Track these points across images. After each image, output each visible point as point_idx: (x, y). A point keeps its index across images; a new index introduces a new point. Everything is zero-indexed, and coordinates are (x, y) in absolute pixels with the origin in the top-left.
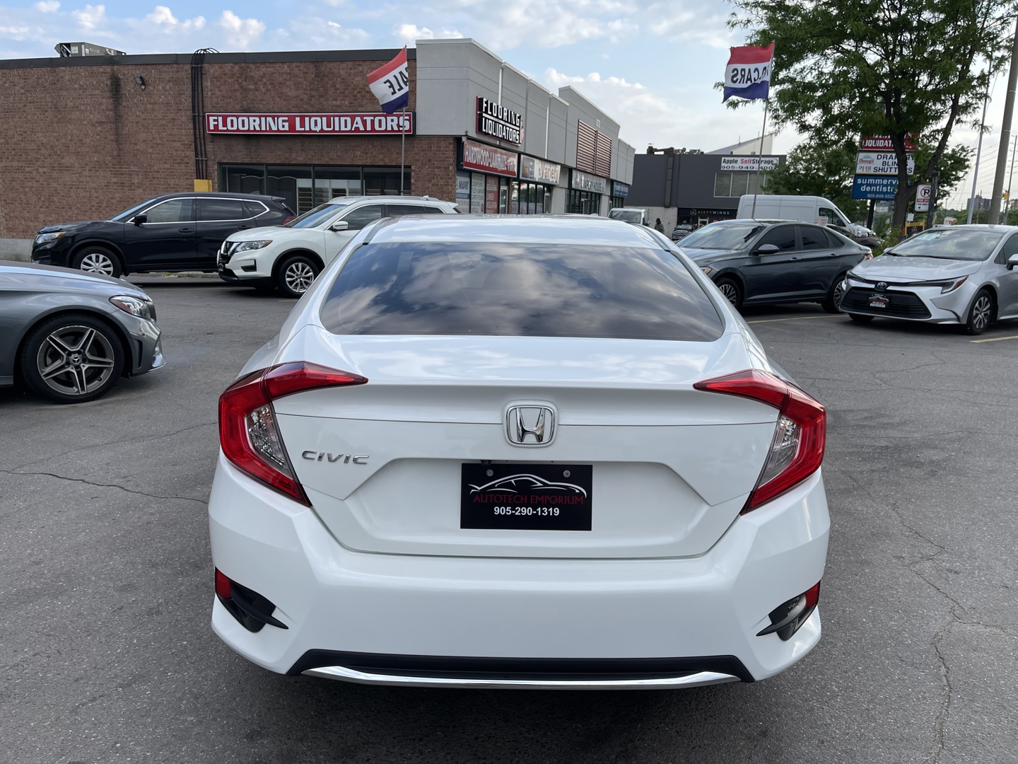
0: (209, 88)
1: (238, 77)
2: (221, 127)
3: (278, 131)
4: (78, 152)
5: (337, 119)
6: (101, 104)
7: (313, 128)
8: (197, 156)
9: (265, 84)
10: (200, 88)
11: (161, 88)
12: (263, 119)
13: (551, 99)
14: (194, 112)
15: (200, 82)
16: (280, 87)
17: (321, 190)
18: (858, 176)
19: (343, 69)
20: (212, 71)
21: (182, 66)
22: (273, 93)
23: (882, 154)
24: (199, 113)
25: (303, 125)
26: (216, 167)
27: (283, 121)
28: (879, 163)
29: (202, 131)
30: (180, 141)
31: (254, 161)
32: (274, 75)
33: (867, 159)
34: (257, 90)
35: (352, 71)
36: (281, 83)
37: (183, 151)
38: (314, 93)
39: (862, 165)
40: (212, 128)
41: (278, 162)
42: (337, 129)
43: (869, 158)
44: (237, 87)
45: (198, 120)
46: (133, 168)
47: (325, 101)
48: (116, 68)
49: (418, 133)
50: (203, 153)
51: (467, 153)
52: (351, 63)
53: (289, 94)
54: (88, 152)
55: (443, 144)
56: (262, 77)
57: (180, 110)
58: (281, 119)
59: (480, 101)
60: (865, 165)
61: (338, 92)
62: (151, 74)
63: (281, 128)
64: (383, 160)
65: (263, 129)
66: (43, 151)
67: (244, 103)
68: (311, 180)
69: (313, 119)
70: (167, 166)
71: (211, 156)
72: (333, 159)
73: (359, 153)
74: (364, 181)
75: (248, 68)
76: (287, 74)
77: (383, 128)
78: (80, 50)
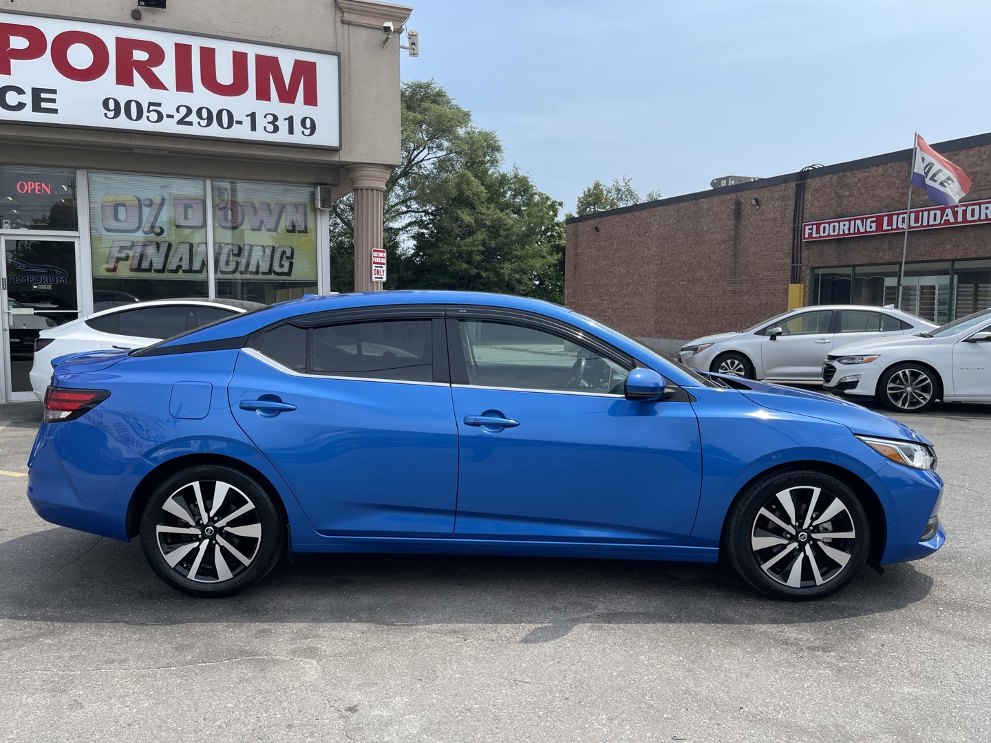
0: (810, 200)
1: (836, 186)
2: (814, 235)
3: (866, 232)
4: (707, 267)
5: (926, 214)
6: (726, 226)
7: (900, 226)
8: (793, 263)
9: (859, 189)
10: (802, 201)
11: (771, 206)
12: (852, 222)
14: (794, 224)
15: (802, 197)
16: (872, 190)
20: (813, 185)
21: (789, 184)
22: (865, 196)
24: (798, 224)
25: (890, 223)
26: (808, 271)
27: (871, 222)
29: (799, 240)
30: (782, 251)
31: (842, 263)
32: (868, 179)
34: (851, 195)
36: (874, 186)
37: (783, 259)
40: (807, 236)
41: (865, 262)
42: (925, 223)
44: (833, 195)
45: (797, 231)
46: (744, 277)
48: (740, 193)
50: (799, 259)
53: (881, 195)
54: (713, 267)
56: (857, 183)
57: (784, 223)
58: (869, 220)
62: (765, 194)
63: (868, 229)
64: (976, 252)
65: (852, 231)
66: (685, 268)
67: (838, 209)
68: (896, 279)
69: (901, 217)
70: (769, 273)
71: (805, 262)
72: (920, 255)
73: (949, 247)
74: (956, 277)
75: (845, 176)
76: (881, 175)
77: (976, 217)
78: (727, 182)
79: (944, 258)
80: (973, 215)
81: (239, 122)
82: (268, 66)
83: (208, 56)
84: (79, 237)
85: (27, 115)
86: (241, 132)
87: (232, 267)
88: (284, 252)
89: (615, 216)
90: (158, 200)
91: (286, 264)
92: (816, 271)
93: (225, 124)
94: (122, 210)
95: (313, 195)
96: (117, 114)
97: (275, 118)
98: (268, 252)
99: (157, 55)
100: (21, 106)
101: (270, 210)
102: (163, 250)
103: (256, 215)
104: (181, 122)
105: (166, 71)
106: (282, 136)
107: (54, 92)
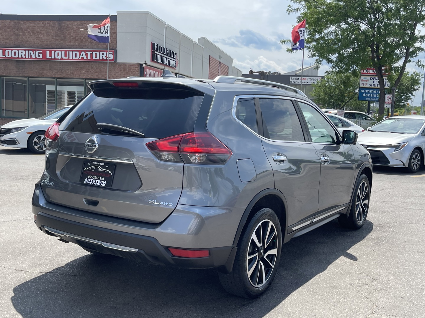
1: (13, 28)
3: (36, 58)
5: (71, 53)
7: (57, 57)
9: (29, 32)
12: (27, 52)
13: (194, 44)
16: (37, 34)
17: (61, 92)
18: (361, 88)
19: (75, 25)
22: (33, 37)
23: (373, 77)
25: (50, 55)
27: (39, 53)
28: (371, 82)
31: (21, 75)
32: (34, 28)
33: (365, 80)
34: (24, 35)
35: (80, 27)
36: (38, 32)
38: (58, 38)
39: (363, 83)
41: (36, 76)
43: (366, 78)
44: (12, 33)
47: (64, 42)
49: (118, 61)
51: (146, 73)
52: (80, 22)
53: (42, 38)
55: (132, 68)
56: (27, 28)
58: (37, 52)
59: (153, 45)
60: (364, 83)
61: (72, 37)
63: (38, 57)
64: (96, 76)
65: (27, 57)
68: (54, 86)
69: (57, 52)
72: (68, 75)
73: (83, 72)
75: (19, 23)
76: (42, 27)
77: (98, 58)
79: (81, 77)
80: (96, 57)
92: (3, 78)
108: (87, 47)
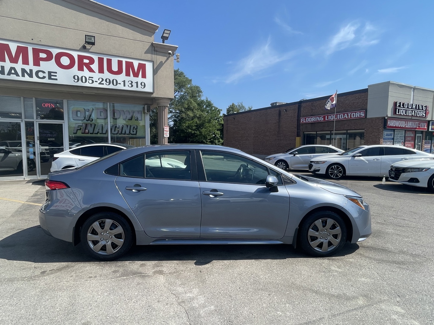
0: (303, 110)
1: (311, 106)
2: (304, 121)
3: (320, 121)
4: (270, 131)
5: (339, 115)
6: (276, 118)
7: (331, 119)
8: (297, 130)
10: (300, 111)
11: (290, 112)
12: (316, 118)
14: (298, 118)
15: (300, 109)
16: (322, 107)
20: (303, 105)
21: (296, 105)
22: (320, 109)
25: (328, 118)
26: (302, 133)
27: (322, 118)
29: (299, 123)
30: (294, 126)
31: (313, 131)
34: (315, 109)
35: (345, 99)
37: (294, 129)
40: (302, 122)
41: (320, 130)
42: (339, 118)
44: (310, 109)
45: (299, 120)
46: (282, 135)
48: (280, 108)
49: (369, 116)
50: (299, 129)
51: (389, 123)
52: (345, 97)
54: (272, 131)
55: (377, 120)
57: (295, 118)
58: (321, 117)
59: (396, 103)
62: (288, 108)
63: (321, 120)
64: (354, 128)
65: (316, 121)
66: (263, 132)
67: (311, 113)
68: (330, 136)
69: (331, 116)
70: (290, 134)
71: (301, 130)
73: (346, 126)
74: (348, 135)
75: (314, 103)
77: (354, 117)
78: (276, 104)
79: (344, 129)
80: (353, 116)
81: (119, 84)
82: (129, 65)
83: (109, 62)
84: (64, 122)
85: (47, 81)
86: (121, 87)
87: (116, 132)
88: (134, 127)
89: (240, 115)
90: (91, 109)
91: (135, 131)
92: (305, 133)
93: (115, 84)
94: (79, 113)
95: (144, 108)
96: (78, 80)
97: (132, 82)
98: (129, 127)
99: (92, 61)
100: (44, 77)
101: (129, 113)
102: (93, 126)
103: (124, 114)
104: (100, 83)
105: (95, 66)
106: (134, 88)
107: (56, 73)
108: (348, 111)
